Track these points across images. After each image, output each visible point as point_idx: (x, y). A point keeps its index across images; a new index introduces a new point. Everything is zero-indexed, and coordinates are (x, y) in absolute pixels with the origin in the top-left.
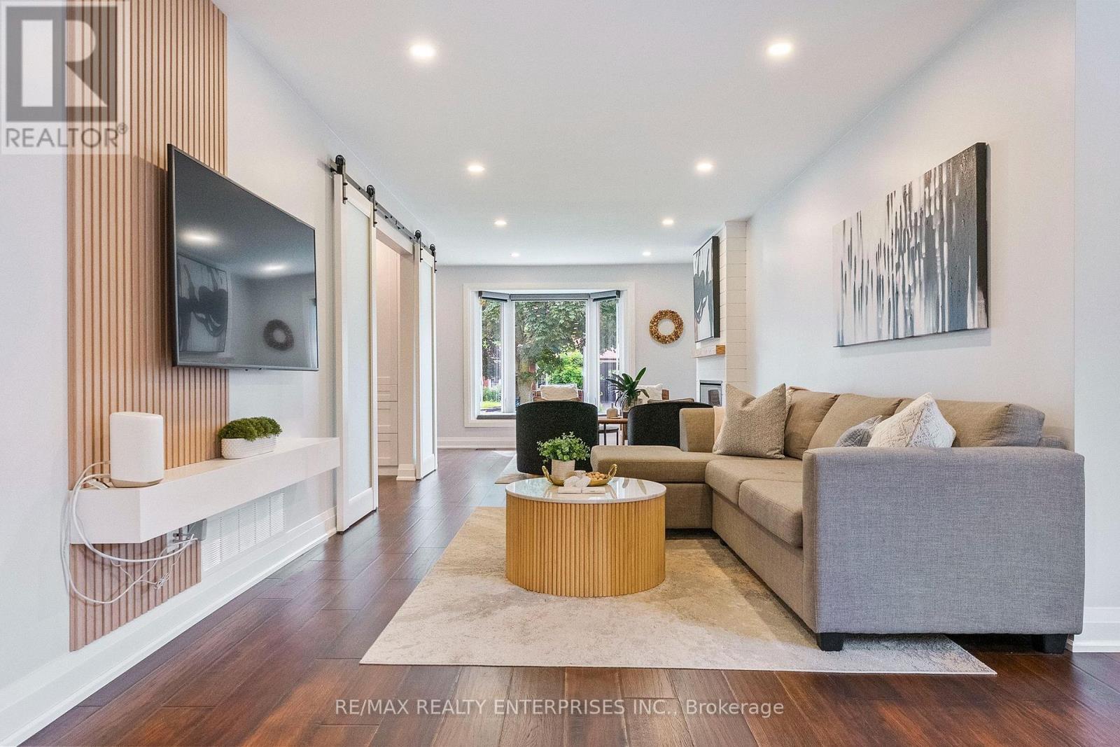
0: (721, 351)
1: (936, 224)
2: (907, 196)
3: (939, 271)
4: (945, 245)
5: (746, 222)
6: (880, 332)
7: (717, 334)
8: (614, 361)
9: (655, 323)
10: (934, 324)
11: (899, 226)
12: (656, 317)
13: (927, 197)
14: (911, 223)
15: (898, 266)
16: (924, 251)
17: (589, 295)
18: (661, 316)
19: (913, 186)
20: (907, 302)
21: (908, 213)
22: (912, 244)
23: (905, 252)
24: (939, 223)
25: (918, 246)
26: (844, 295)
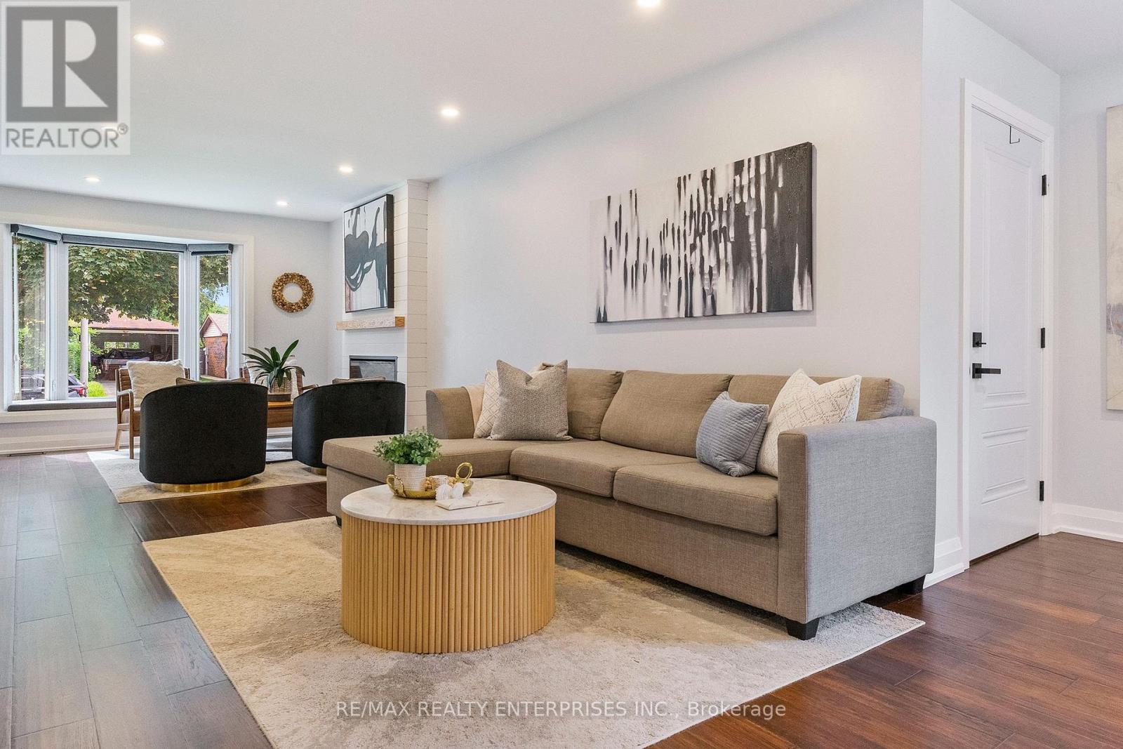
0: (400, 323)
1: (750, 211)
2: (709, 180)
3: (754, 255)
4: (763, 232)
5: (429, 185)
6: (664, 310)
7: (391, 304)
8: (176, 333)
9: (280, 288)
10: (747, 304)
11: (695, 208)
12: (281, 280)
13: (738, 185)
14: (713, 205)
15: (693, 247)
16: (732, 234)
17: (186, 247)
18: (287, 279)
19: (717, 173)
20: (707, 282)
21: (709, 197)
22: (715, 227)
23: (704, 233)
24: (754, 210)
25: (724, 231)
26: (609, 271)
